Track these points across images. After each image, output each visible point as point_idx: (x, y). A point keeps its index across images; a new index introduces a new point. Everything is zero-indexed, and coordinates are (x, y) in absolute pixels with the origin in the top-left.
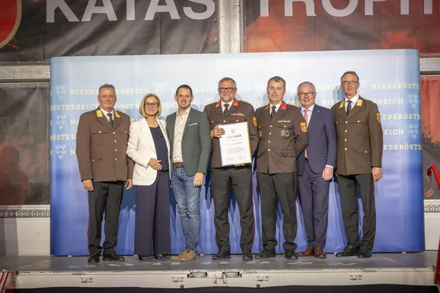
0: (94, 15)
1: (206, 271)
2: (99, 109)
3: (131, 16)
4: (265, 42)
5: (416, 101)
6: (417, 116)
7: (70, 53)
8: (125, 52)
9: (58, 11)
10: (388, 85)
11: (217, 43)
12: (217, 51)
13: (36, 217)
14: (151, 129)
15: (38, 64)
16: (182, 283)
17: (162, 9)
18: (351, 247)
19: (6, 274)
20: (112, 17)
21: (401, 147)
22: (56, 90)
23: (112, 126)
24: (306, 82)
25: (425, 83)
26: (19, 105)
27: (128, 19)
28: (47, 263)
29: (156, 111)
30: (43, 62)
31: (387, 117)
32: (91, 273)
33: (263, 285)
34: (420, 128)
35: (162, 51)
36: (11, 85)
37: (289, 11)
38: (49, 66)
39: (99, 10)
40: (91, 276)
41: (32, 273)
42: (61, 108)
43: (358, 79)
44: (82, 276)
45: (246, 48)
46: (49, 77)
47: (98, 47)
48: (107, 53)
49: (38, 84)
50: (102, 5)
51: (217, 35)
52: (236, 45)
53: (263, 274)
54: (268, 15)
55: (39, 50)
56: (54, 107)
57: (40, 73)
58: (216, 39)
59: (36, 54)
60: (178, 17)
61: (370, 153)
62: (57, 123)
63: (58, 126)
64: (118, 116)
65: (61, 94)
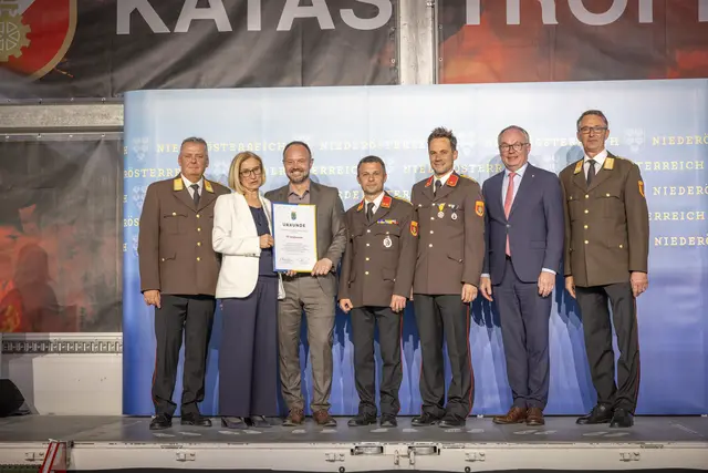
0: (194, 23)
1: (382, 444)
2: (179, 176)
3: (254, 23)
4: (475, 67)
7: (155, 84)
8: (245, 83)
9: (135, 15)
10: (679, 138)
11: (396, 67)
12: (395, 81)
13: (99, 352)
14: (251, 208)
15: (104, 102)
16: (341, 464)
17: (305, 12)
18: (603, 408)
19: (54, 445)
20: (224, 25)
21: (701, 241)
22: (133, 146)
23: (197, 205)
24: (513, 127)
26: (72, 170)
27: (249, 29)
28: (117, 428)
30: (111, 99)
31: (677, 191)
32: (193, 446)
33: (475, 467)
35: (305, 81)
36: (58, 137)
37: (513, 16)
38: (121, 106)
39: (203, 14)
40: (192, 451)
41: (97, 444)
42: (141, 174)
43: (606, 122)
44: (178, 451)
45: (441, 77)
46: (122, 124)
47: (200, 75)
48: (215, 84)
49: (103, 135)
50: (208, 6)
51: (396, 54)
52: (427, 71)
53: (475, 451)
54: (478, 23)
55: (104, 79)
56: (130, 173)
57: (106, 116)
58: (393, 61)
59: (99, 85)
60: (331, 26)
61: (628, 249)
62: (135, 199)
63: (135, 203)
64: (209, 189)
65: (141, 152)
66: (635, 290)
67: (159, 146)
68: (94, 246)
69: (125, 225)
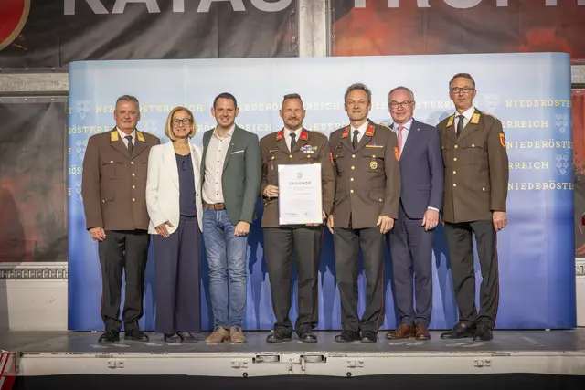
0: (128, 5)
1: (279, 354)
2: (115, 129)
3: (178, 6)
4: (360, 42)
5: (566, 124)
6: (567, 144)
7: (97, 56)
8: (171, 55)
10: (528, 101)
11: (296, 43)
12: (295, 54)
13: (49, 278)
15: (53, 71)
16: (245, 370)
18: (463, 325)
19: (6, 355)
20: (153, 7)
21: (545, 186)
22: (77, 107)
23: (131, 154)
24: (401, 88)
25: (579, 100)
26: (26, 128)
27: (174, 11)
28: (63, 341)
29: (188, 131)
30: (59, 68)
31: (526, 145)
32: (122, 355)
33: (356, 373)
34: (571, 160)
35: (221, 53)
36: (15, 100)
38: (67, 74)
40: (122, 360)
41: (42, 354)
42: (83, 130)
43: (474, 83)
44: (110, 360)
45: (334, 51)
46: (67, 89)
47: (134, 48)
48: (147, 56)
49: (53, 99)
51: (296, 32)
52: (321, 46)
53: (356, 359)
54: (364, 6)
55: (54, 52)
56: (74, 130)
57: (56, 83)
58: (294, 38)
59: (50, 57)
60: (243, 8)
61: (490, 191)
62: (78, 151)
63: (78, 154)
64: (142, 139)
65: (82, 112)
66: (496, 227)
67: (97, 108)
68: (46, 191)
69: (70, 173)
